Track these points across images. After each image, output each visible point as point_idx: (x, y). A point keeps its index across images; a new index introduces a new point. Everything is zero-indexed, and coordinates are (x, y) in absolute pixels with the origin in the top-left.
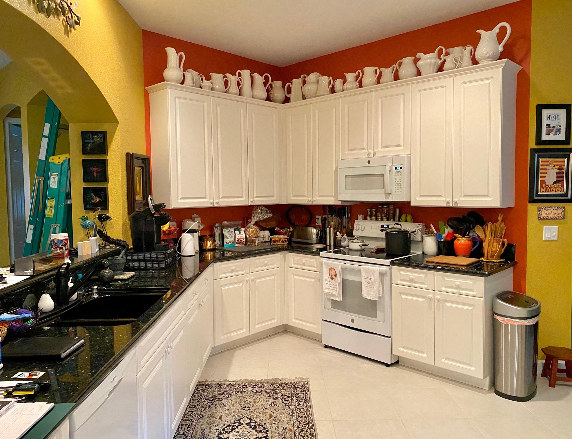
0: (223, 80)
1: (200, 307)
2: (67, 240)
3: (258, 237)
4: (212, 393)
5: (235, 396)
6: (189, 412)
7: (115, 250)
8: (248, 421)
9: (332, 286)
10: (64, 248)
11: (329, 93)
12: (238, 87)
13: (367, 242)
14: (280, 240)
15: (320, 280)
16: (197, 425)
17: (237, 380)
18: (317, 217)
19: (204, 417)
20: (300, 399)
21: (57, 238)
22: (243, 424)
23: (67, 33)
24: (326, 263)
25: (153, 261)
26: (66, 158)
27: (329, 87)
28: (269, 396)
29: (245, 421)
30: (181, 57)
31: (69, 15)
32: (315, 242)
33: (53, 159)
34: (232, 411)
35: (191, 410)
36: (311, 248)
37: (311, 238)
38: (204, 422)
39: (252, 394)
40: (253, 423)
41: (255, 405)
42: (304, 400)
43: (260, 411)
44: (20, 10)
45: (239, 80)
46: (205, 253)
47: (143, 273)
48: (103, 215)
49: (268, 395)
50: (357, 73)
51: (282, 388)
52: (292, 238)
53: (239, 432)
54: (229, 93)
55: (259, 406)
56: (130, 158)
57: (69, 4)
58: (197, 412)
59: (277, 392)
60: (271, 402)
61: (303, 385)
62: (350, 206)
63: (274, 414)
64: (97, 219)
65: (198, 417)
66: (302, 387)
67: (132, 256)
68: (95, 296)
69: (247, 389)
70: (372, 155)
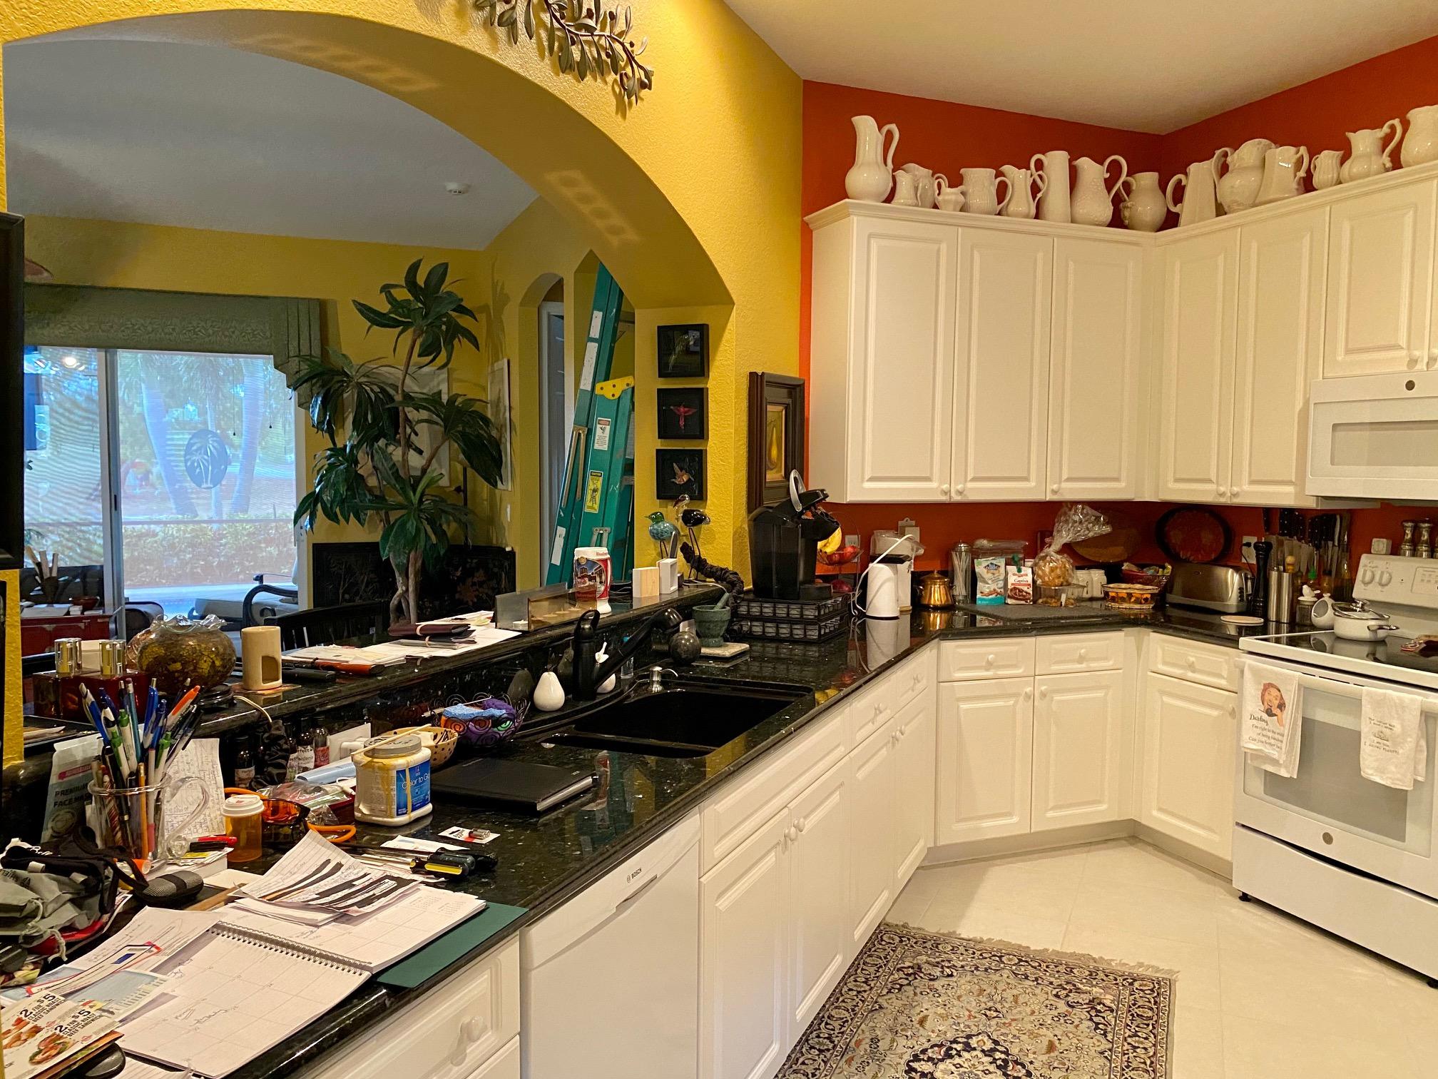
0: (992, 184)
1: (893, 744)
2: (605, 561)
3: (1069, 584)
4: (914, 958)
5: (969, 978)
6: (850, 990)
7: (713, 591)
8: (989, 1045)
9: (1270, 734)
10: (598, 579)
11: (1296, 192)
12: (1034, 197)
13: (1395, 620)
14: (1130, 595)
15: (1235, 713)
16: (863, 1025)
17: (981, 938)
18: (1246, 539)
19: (884, 1011)
20: (1139, 1020)
21: (585, 557)
22: (974, 1049)
23: (622, 109)
24: (1252, 668)
25: (790, 621)
26: (628, 385)
27: (1295, 176)
28: (1057, 996)
29: (981, 1043)
30: (889, 135)
31: (629, 70)
32: (1234, 610)
33: (602, 388)
34: (954, 1011)
35: (856, 986)
36: (1222, 626)
37: (1222, 598)
38: (881, 1023)
39: (1012, 981)
40: (1002, 1052)
41: (1015, 1011)
42: (1151, 1027)
43: (1025, 1026)
44: (521, 72)
45: (1038, 180)
46: (926, 613)
47: (770, 649)
48: (694, 511)
49: (1054, 992)
50: (1386, 129)
51: (1094, 983)
52: (1168, 595)
53: (962, 1066)
54: (1008, 215)
55: (1024, 1014)
56: (757, 383)
57: (628, 46)
58: (869, 995)
59: (1079, 989)
60: (1059, 1011)
61: (1157, 986)
62: (1350, 511)
63: (1060, 1043)
64: (681, 520)
65: (870, 1007)
66: (1152, 990)
67: (748, 606)
68: (657, 688)
69: (1002, 965)
70: (1422, 366)
